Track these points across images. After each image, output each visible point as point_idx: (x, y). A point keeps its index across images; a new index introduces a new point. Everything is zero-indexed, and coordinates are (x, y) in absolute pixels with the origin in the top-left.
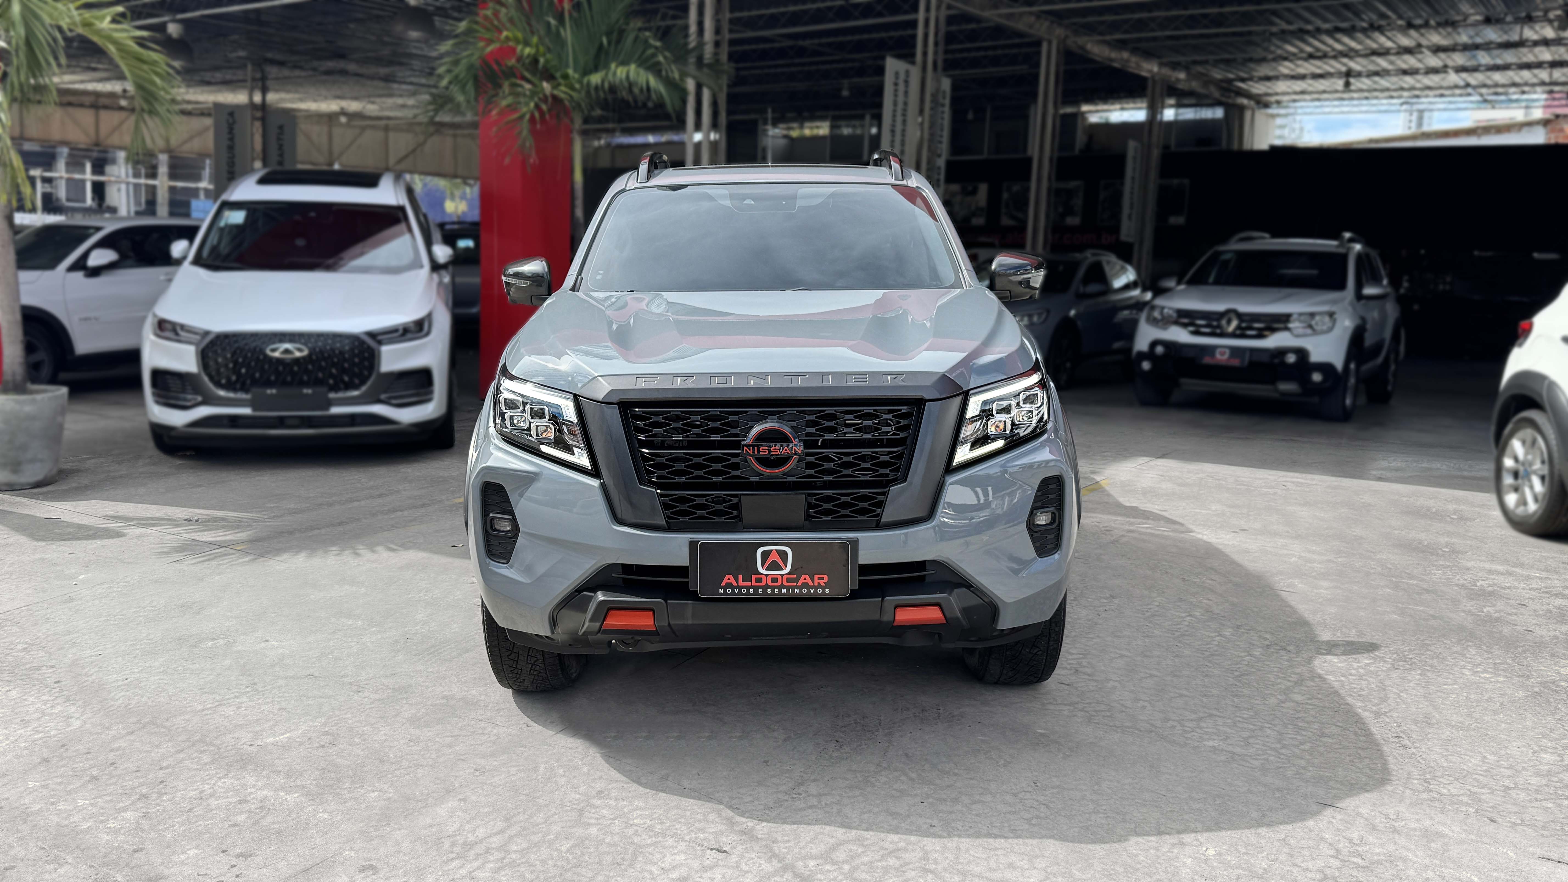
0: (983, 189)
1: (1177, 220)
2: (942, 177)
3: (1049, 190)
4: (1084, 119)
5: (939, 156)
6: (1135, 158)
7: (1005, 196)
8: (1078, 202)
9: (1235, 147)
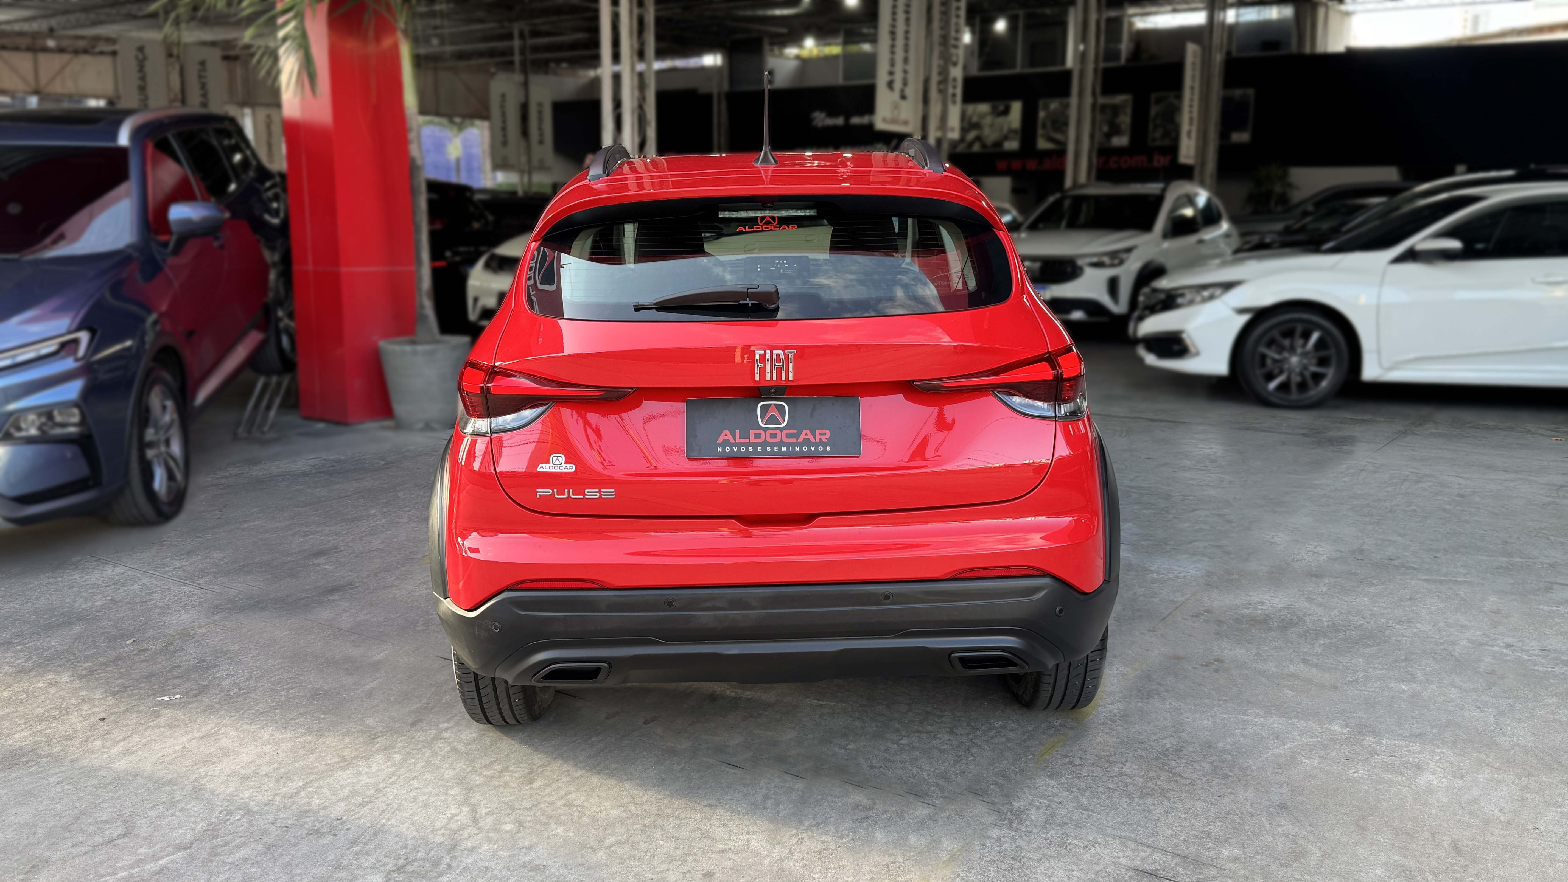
0: (1016, 108)
1: (1241, 137)
2: (959, 91)
3: (1094, 106)
4: (1131, 24)
5: (955, 64)
6: (1194, 64)
7: (1042, 114)
8: (1125, 120)
9: (1307, 50)
